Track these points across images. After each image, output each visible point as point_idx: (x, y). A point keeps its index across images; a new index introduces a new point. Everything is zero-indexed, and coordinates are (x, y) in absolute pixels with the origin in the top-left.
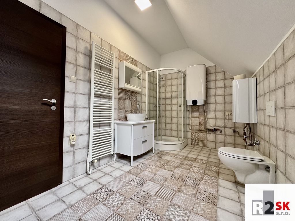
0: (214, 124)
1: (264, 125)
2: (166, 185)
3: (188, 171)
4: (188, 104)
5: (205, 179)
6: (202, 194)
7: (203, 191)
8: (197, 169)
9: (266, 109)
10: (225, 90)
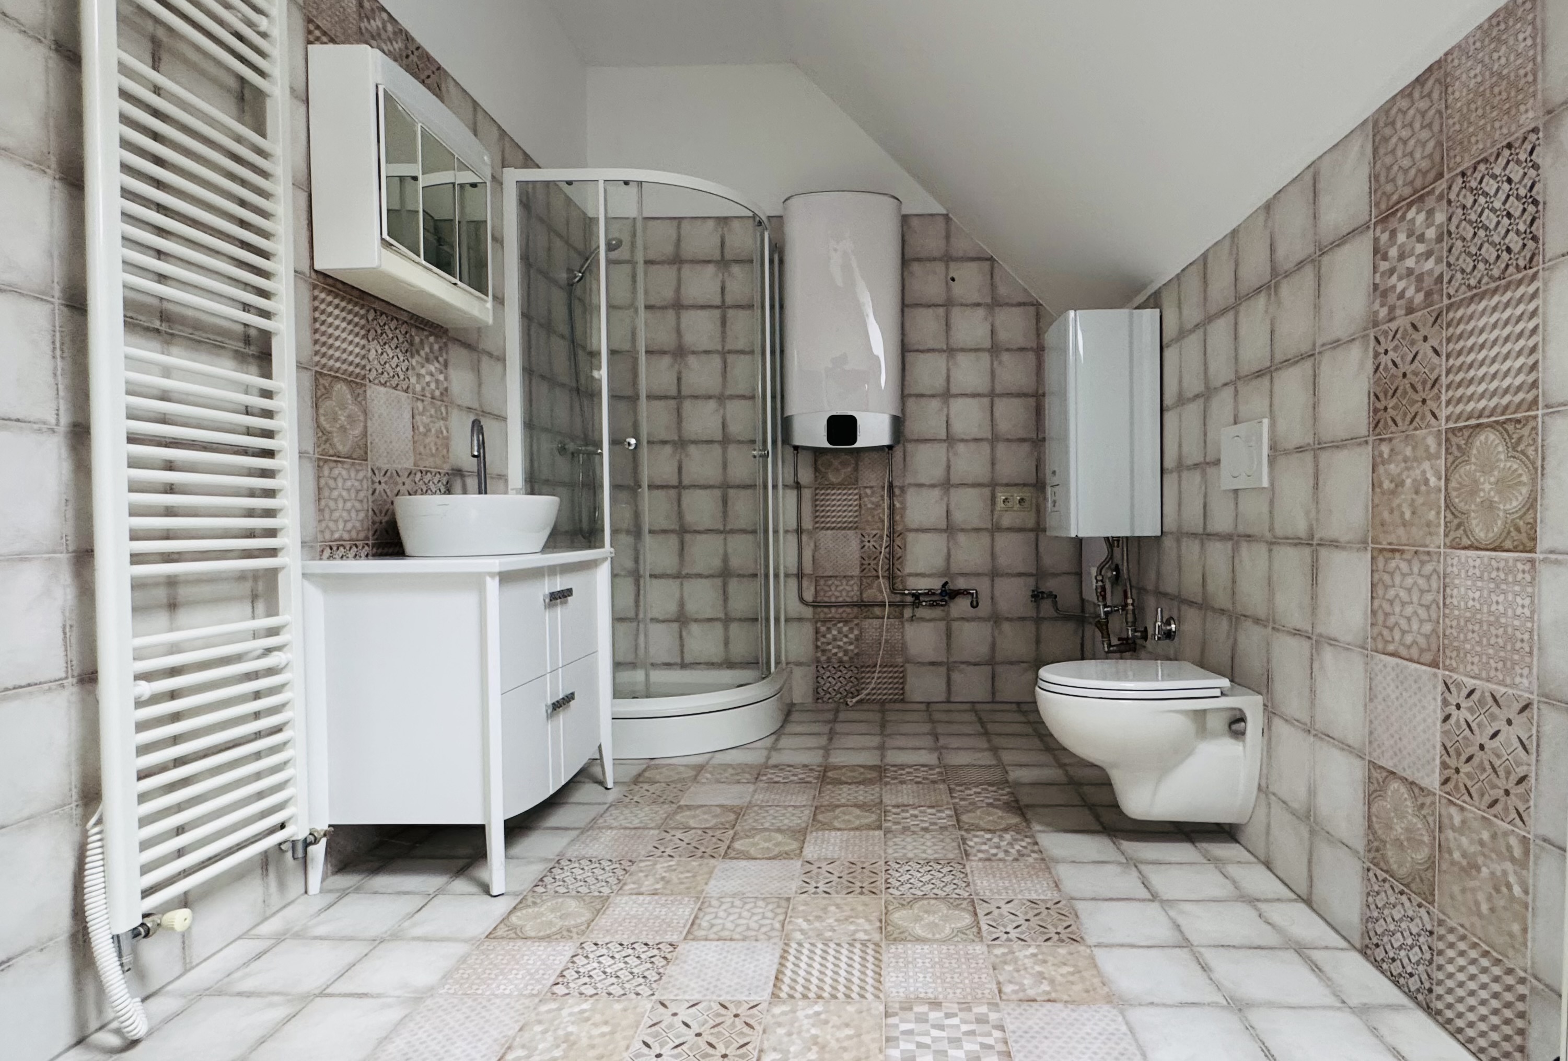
0: (938, 562)
1: (1206, 536)
2: (802, 931)
3: (877, 833)
4: (799, 439)
5: (979, 851)
6: (1001, 915)
7: (1002, 904)
8: (916, 816)
9: (1217, 462)
10: (995, 363)
